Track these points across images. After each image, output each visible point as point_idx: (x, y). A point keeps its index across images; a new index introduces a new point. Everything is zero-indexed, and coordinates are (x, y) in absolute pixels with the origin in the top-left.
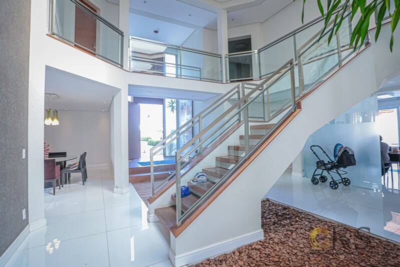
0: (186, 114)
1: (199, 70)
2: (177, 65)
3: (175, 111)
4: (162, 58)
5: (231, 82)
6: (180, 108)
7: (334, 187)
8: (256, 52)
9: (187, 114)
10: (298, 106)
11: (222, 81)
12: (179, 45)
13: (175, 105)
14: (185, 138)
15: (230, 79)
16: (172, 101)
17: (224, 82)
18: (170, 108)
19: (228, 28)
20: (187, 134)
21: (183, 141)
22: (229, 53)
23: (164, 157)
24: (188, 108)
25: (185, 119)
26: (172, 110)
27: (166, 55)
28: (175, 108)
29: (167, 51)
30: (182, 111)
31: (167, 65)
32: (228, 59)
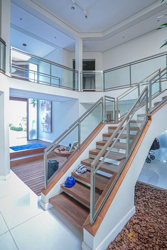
0: (45, 109)
1: (59, 79)
2: (38, 72)
3: (36, 106)
4: (27, 65)
5: (84, 91)
6: (41, 105)
7: (148, 162)
8: (102, 72)
9: (47, 110)
10: (149, 118)
11: (78, 90)
12: (42, 57)
13: (36, 102)
14: (44, 127)
15: (83, 89)
16: (34, 100)
17: (80, 91)
18: (32, 105)
19: (83, 51)
20: (47, 125)
21: (42, 129)
22: (83, 70)
23: (27, 140)
24: (48, 106)
25: (45, 113)
26: (34, 106)
27: (30, 64)
28: (36, 104)
29: (30, 61)
30: (42, 108)
31: (30, 71)
32: (82, 74)
